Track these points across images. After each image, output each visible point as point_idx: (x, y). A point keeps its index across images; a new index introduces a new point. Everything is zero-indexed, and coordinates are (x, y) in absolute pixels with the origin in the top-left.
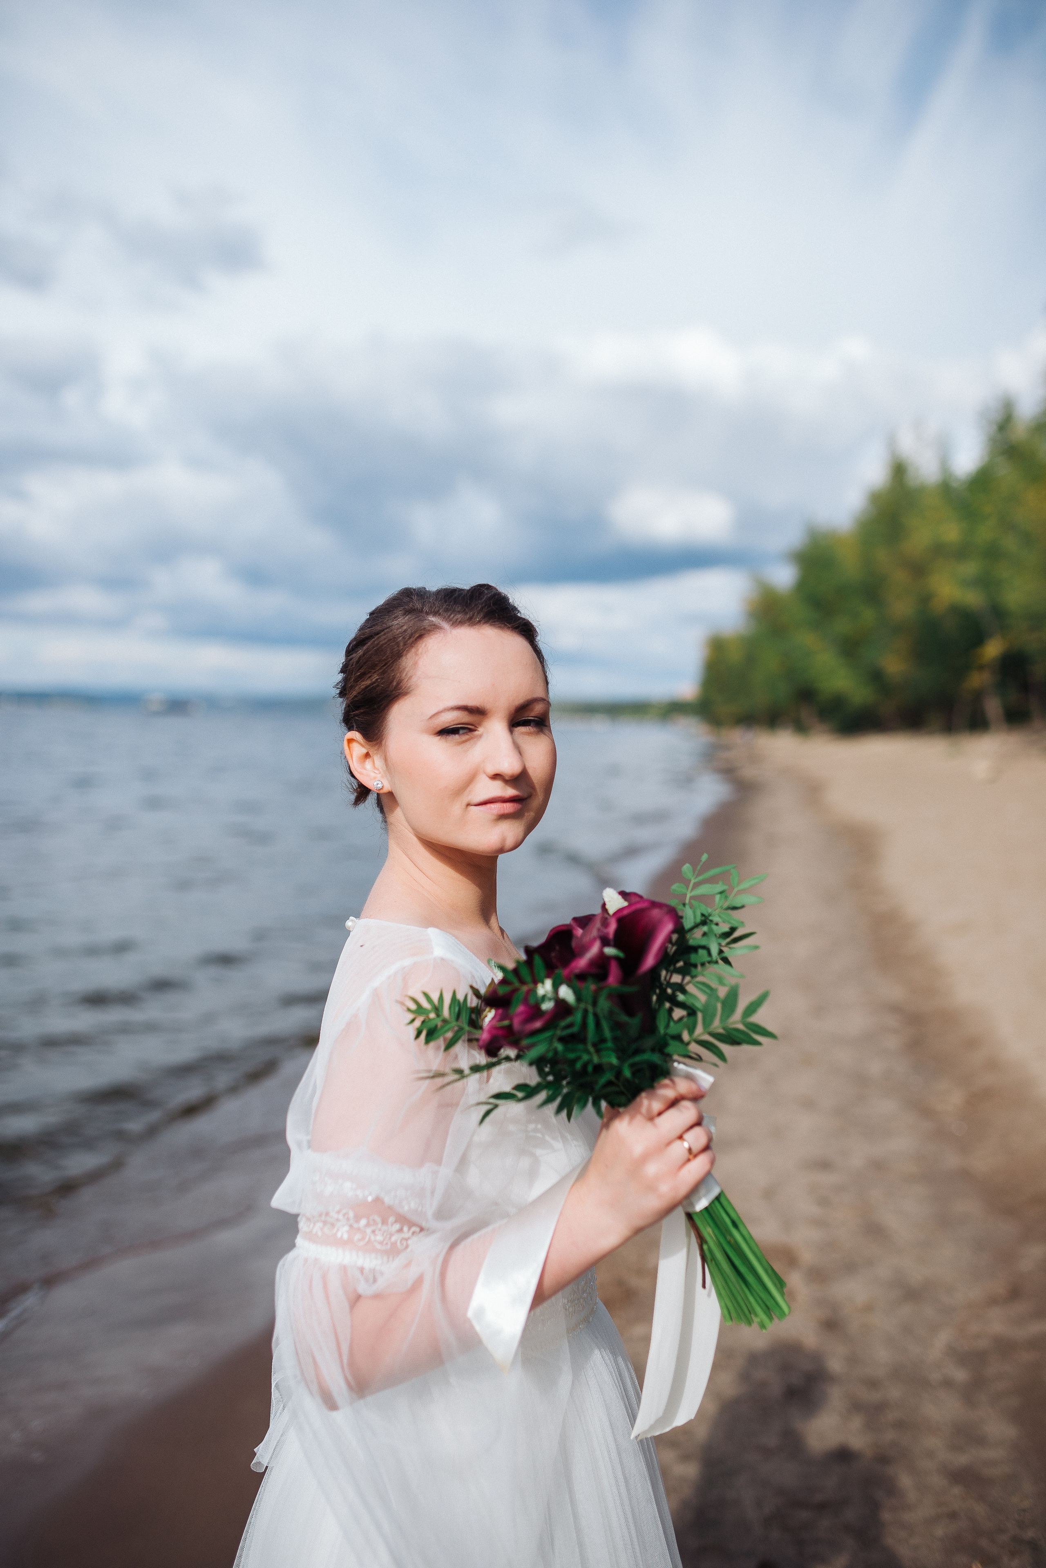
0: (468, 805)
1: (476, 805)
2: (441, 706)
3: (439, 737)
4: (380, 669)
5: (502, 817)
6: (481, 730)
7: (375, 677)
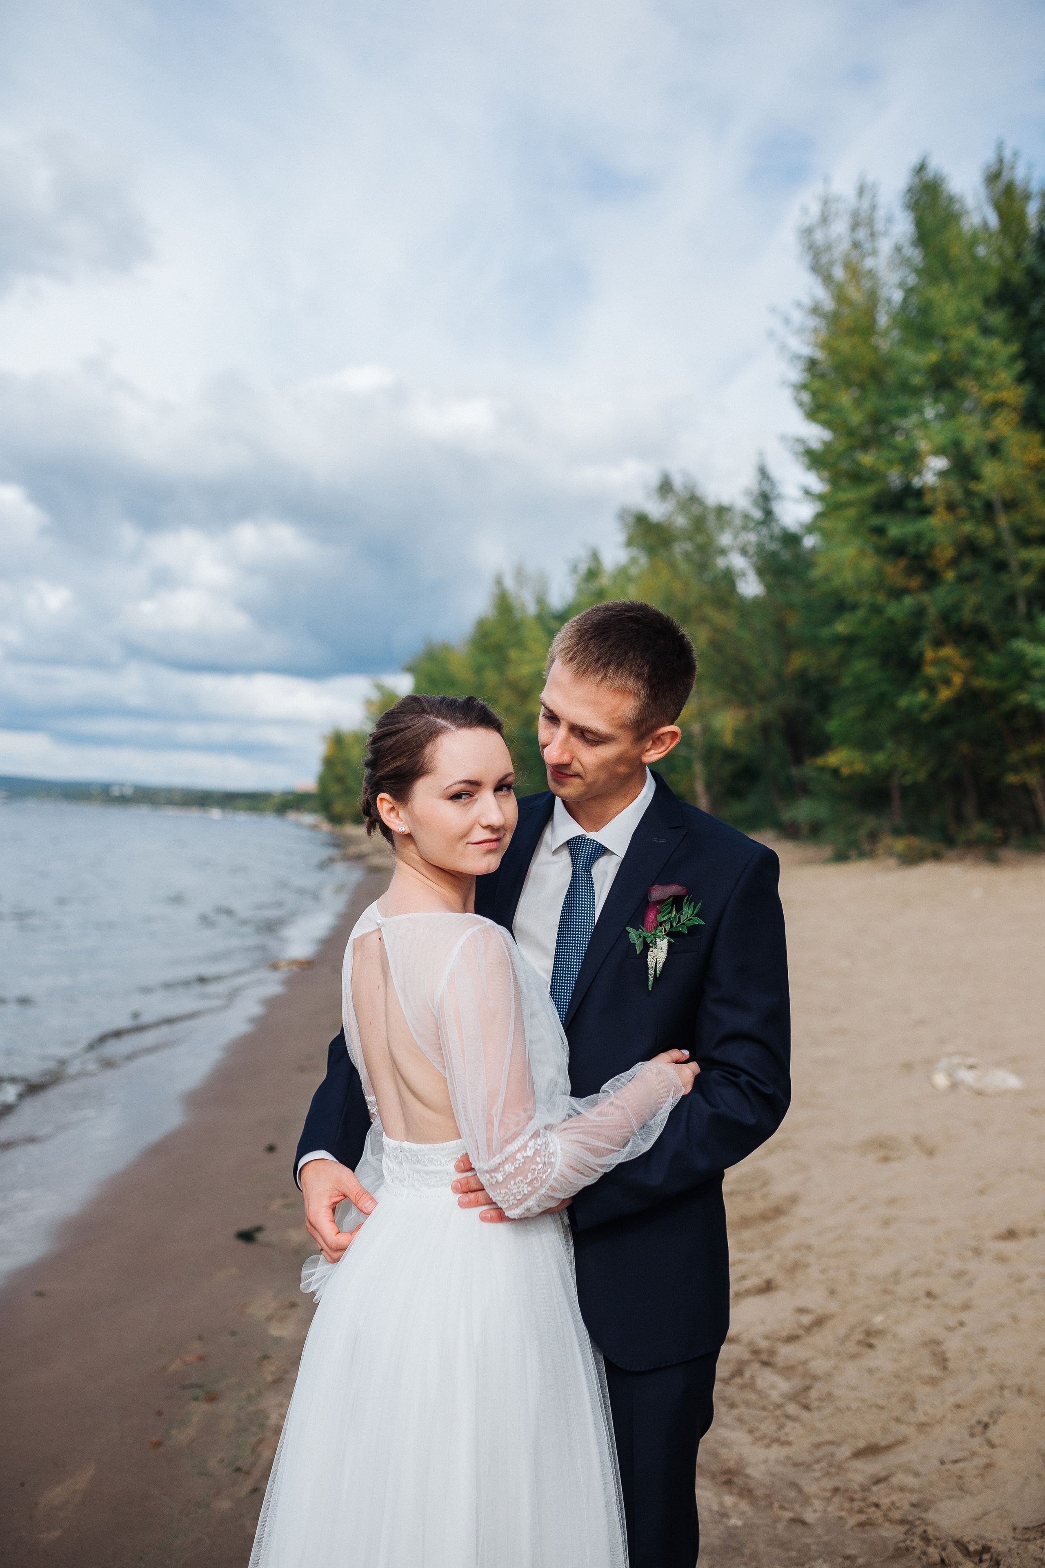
0: (468, 843)
1: (472, 844)
2: (453, 781)
3: (450, 801)
4: (408, 755)
5: (490, 851)
6: (476, 796)
7: (404, 761)
